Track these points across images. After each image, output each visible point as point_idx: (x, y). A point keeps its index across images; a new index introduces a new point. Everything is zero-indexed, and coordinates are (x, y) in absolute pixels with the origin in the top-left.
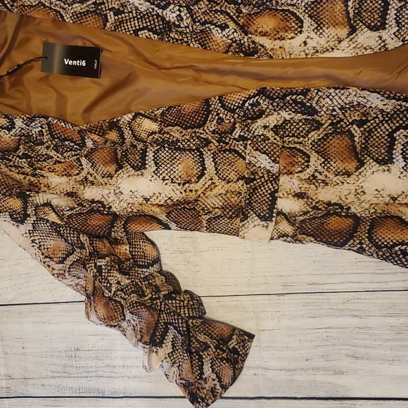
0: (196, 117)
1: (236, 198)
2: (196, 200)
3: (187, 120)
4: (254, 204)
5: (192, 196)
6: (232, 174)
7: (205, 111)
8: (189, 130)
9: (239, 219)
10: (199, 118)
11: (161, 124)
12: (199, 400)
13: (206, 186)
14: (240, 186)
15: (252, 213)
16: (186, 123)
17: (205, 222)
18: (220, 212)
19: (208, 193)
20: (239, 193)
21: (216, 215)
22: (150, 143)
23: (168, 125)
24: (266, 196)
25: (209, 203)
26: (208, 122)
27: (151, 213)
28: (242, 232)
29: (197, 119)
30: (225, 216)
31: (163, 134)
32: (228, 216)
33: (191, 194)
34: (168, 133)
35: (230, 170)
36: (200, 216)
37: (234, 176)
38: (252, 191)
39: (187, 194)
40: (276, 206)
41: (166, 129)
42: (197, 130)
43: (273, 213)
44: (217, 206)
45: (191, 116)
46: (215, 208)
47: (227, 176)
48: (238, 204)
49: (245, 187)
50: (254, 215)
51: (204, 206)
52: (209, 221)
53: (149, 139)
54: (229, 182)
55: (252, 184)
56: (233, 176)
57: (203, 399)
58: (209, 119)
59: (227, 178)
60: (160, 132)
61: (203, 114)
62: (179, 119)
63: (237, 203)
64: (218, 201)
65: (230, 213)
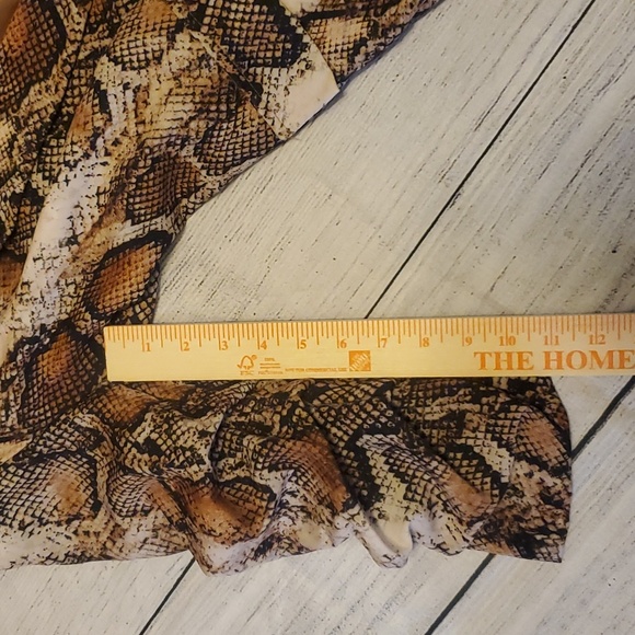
0: (42, 38)
1: (205, 72)
2: (141, 146)
3: (34, 60)
4: (248, 49)
5: (127, 148)
6: (148, 41)
7: (43, 13)
8: (54, 71)
9: (248, 105)
10: (48, 34)
11: (8, 115)
12: (539, 537)
13: (131, 106)
14: (188, 45)
15: (259, 70)
16: (38, 67)
17: (194, 160)
18: (202, 124)
19: (147, 114)
20: (201, 59)
21: (201, 135)
22: (26, 161)
23: (19, 102)
24: (252, 13)
25: (168, 125)
26: (65, 23)
27: (103, 250)
28: (278, 125)
29: (47, 39)
30: (219, 120)
31: (26, 124)
32: (223, 116)
33: (122, 148)
34: (31, 114)
35: (140, 37)
36: (177, 156)
37: (156, 40)
38: (220, 31)
39: (116, 154)
40: (288, 13)
41: (22, 113)
42: (65, 55)
43: (294, 28)
44: (186, 117)
45: (33, 48)
46: (187, 124)
47: (146, 52)
48: (221, 79)
49: (201, 38)
50: (267, 70)
51: (165, 140)
52: (198, 153)
53: (16, 158)
54: (159, 60)
55: (207, 20)
56: (155, 42)
57: (544, 530)
58: (62, 16)
59: (150, 56)
60: (19, 129)
61: (47, 20)
62: (22, 72)
63: (216, 79)
64: (179, 107)
65: (223, 108)
